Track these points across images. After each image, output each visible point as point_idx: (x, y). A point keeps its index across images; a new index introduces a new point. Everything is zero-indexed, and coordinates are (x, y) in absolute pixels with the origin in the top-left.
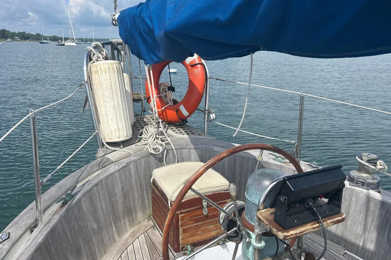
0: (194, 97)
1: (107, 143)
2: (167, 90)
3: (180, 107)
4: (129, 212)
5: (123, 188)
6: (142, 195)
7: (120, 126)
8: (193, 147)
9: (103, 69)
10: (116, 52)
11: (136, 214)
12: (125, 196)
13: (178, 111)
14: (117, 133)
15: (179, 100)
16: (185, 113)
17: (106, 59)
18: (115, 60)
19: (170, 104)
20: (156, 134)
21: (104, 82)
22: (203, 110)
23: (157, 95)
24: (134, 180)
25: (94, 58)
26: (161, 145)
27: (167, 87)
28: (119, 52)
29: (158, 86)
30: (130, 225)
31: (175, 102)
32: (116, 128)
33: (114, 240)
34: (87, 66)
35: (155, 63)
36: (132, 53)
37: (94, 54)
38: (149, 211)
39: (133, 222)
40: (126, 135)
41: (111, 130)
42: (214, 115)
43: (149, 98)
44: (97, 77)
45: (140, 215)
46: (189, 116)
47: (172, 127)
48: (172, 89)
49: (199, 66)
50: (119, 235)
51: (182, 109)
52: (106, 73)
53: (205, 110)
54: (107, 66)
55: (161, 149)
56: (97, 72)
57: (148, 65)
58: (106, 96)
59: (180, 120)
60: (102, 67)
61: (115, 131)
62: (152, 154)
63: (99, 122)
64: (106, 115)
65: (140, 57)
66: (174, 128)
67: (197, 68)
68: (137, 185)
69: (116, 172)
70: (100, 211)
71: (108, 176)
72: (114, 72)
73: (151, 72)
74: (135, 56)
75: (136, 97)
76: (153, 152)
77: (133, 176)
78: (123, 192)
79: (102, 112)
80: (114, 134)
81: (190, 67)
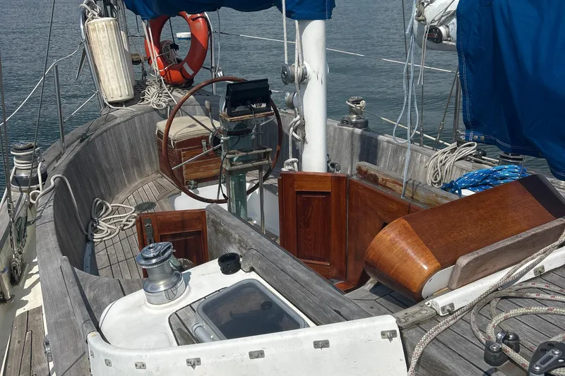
0: (199, 53)
1: (109, 103)
2: (169, 48)
3: (184, 66)
4: (138, 163)
5: (129, 139)
6: (149, 149)
7: (121, 85)
8: (198, 103)
9: (100, 27)
10: (109, 7)
11: (144, 166)
12: (132, 147)
13: (182, 70)
14: (119, 92)
15: (183, 58)
16: (190, 72)
17: (101, 16)
18: (108, 17)
19: (174, 63)
20: (159, 93)
21: (102, 40)
22: (210, 67)
23: (159, 54)
24: (139, 133)
25: (89, 16)
26: (164, 102)
27: (169, 46)
28: (112, 7)
29: (158, 44)
30: (139, 176)
31: (179, 61)
32: (117, 86)
33: (125, 185)
34: (84, 25)
35: (152, 18)
36: (128, 8)
37: (89, 12)
38: (157, 166)
39: (141, 174)
40: (127, 93)
41: (112, 89)
42: (221, 73)
43: (150, 58)
44: (95, 35)
45: (148, 168)
46: (194, 74)
47: (177, 89)
48: (175, 47)
49: (200, 19)
50: (130, 182)
51: (186, 67)
52: (104, 31)
53: (212, 68)
54: (104, 24)
55: (164, 105)
56: (94, 30)
57: (146, 21)
58: (105, 54)
59: (185, 81)
60: (100, 25)
61: (117, 89)
62: (155, 110)
63: (99, 81)
64: (107, 73)
65: (137, 13)
66: (180, 90)
67: (199, 21)
68: (142, 139)
69: (121, 122)
70: (110, 155)
71: (115, 125)
72: (111, 29)
73: (150, 29)
74: (131, 12)
75: (135, 58)
76: (156, 107)
77: (139, 130)
78: (130, 144)
79: (102, 70)
80: (116, 92)
81: (191, 21)
